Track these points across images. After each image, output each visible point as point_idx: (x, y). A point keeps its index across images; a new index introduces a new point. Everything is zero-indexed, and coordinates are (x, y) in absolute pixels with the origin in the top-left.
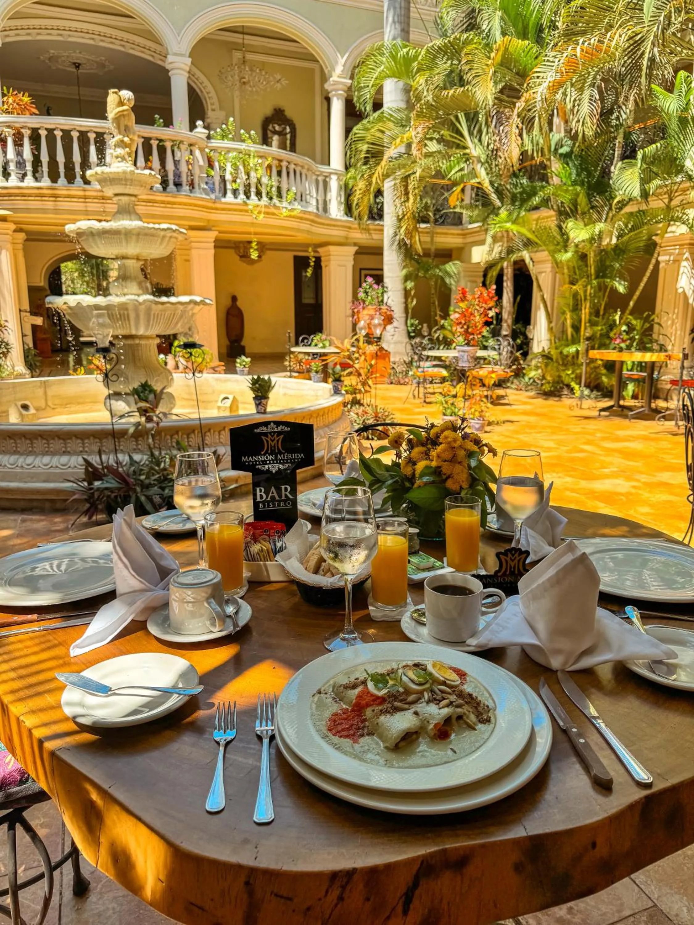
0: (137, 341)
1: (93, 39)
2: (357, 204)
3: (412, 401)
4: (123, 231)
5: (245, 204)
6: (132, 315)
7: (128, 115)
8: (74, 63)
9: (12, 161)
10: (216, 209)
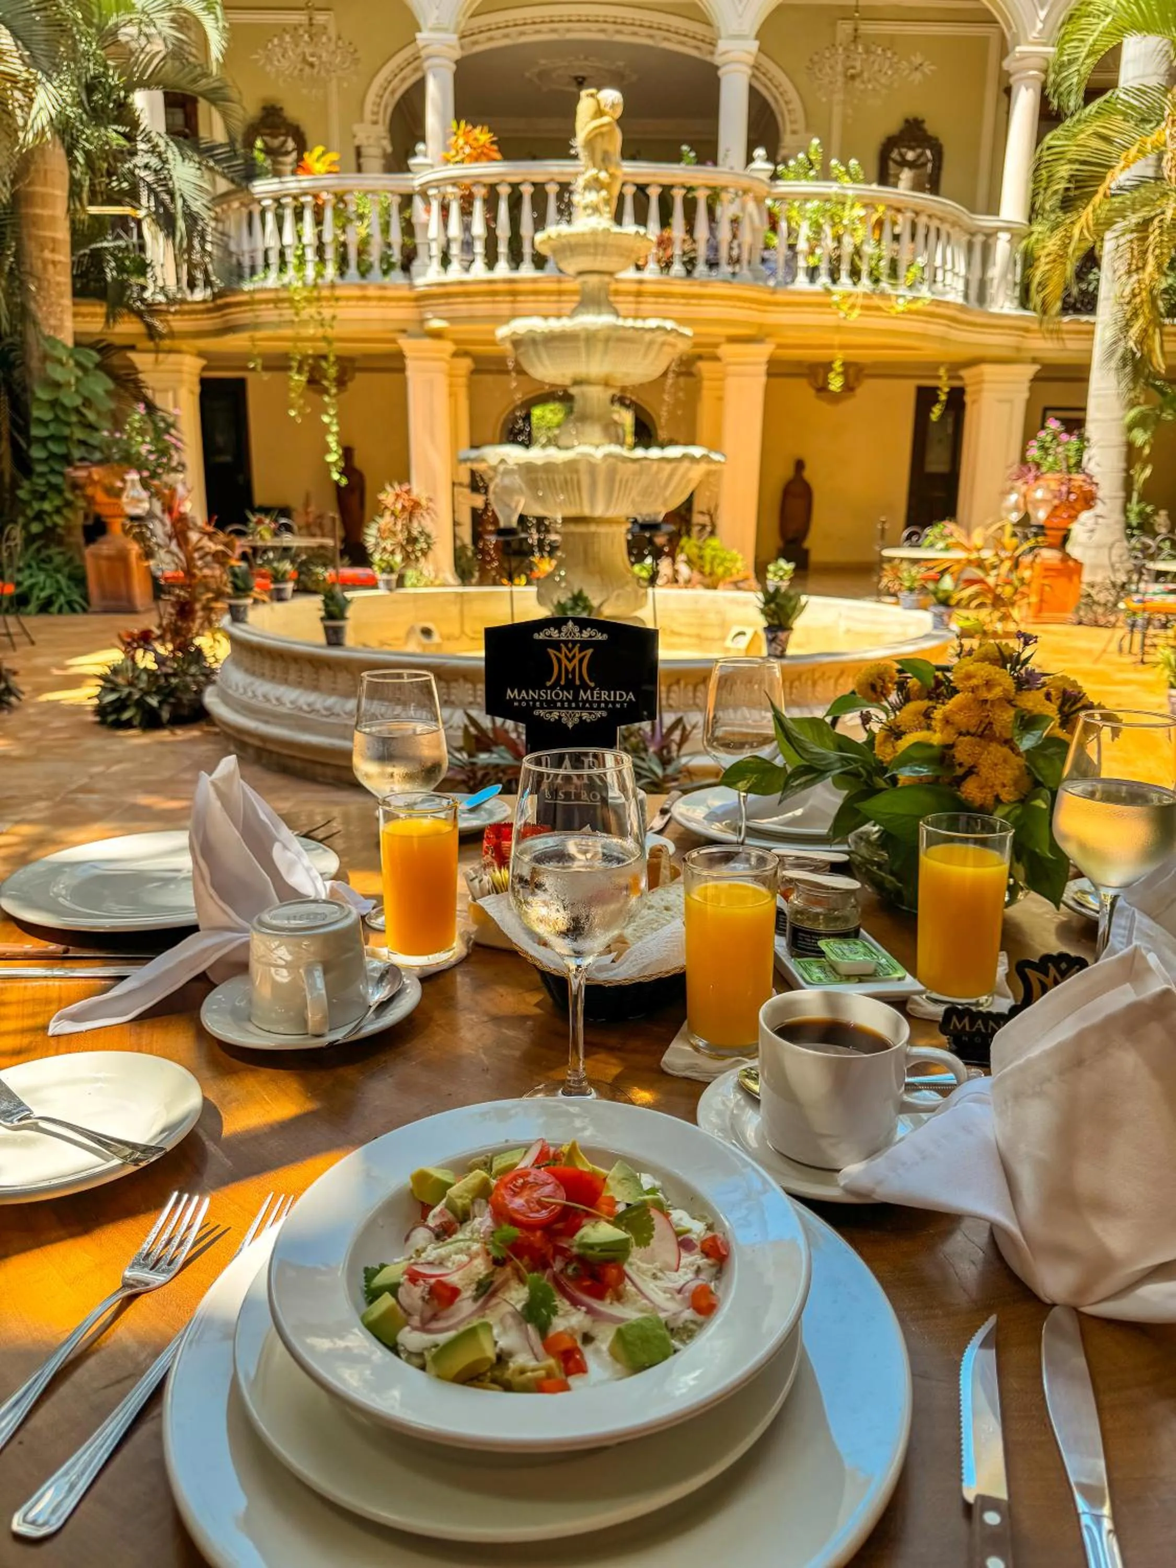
0: (593, 528)
1: (605, 31)
2: (1039, 284)
3: (1116, 658)
4: (583, 335)
5: (828, 292)
6: (585, 481)
7: (611, 132)
8: (576, 78)
9: (455, 239)
10: (777, 304)
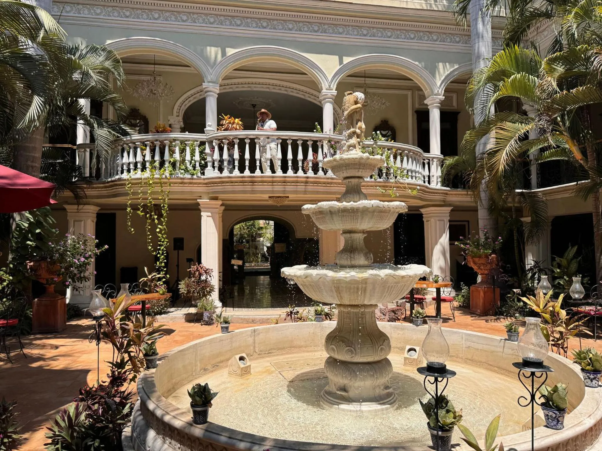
0: (362, 309)
1: (268, 88)
